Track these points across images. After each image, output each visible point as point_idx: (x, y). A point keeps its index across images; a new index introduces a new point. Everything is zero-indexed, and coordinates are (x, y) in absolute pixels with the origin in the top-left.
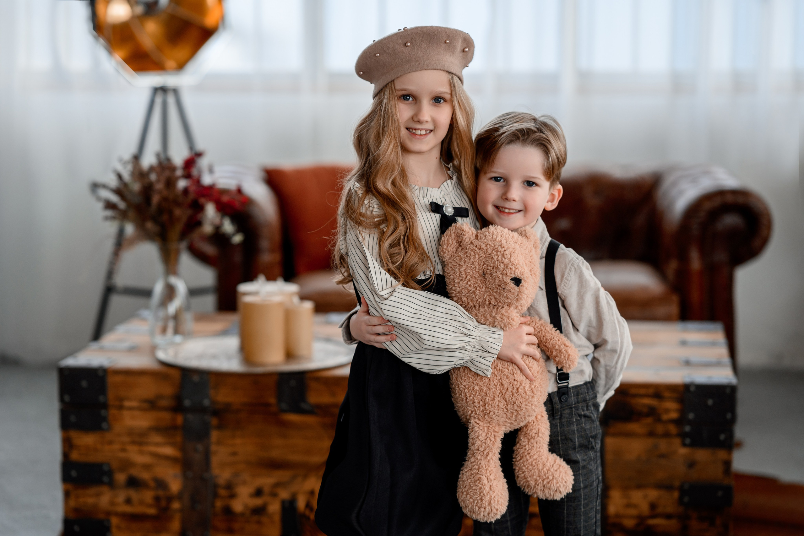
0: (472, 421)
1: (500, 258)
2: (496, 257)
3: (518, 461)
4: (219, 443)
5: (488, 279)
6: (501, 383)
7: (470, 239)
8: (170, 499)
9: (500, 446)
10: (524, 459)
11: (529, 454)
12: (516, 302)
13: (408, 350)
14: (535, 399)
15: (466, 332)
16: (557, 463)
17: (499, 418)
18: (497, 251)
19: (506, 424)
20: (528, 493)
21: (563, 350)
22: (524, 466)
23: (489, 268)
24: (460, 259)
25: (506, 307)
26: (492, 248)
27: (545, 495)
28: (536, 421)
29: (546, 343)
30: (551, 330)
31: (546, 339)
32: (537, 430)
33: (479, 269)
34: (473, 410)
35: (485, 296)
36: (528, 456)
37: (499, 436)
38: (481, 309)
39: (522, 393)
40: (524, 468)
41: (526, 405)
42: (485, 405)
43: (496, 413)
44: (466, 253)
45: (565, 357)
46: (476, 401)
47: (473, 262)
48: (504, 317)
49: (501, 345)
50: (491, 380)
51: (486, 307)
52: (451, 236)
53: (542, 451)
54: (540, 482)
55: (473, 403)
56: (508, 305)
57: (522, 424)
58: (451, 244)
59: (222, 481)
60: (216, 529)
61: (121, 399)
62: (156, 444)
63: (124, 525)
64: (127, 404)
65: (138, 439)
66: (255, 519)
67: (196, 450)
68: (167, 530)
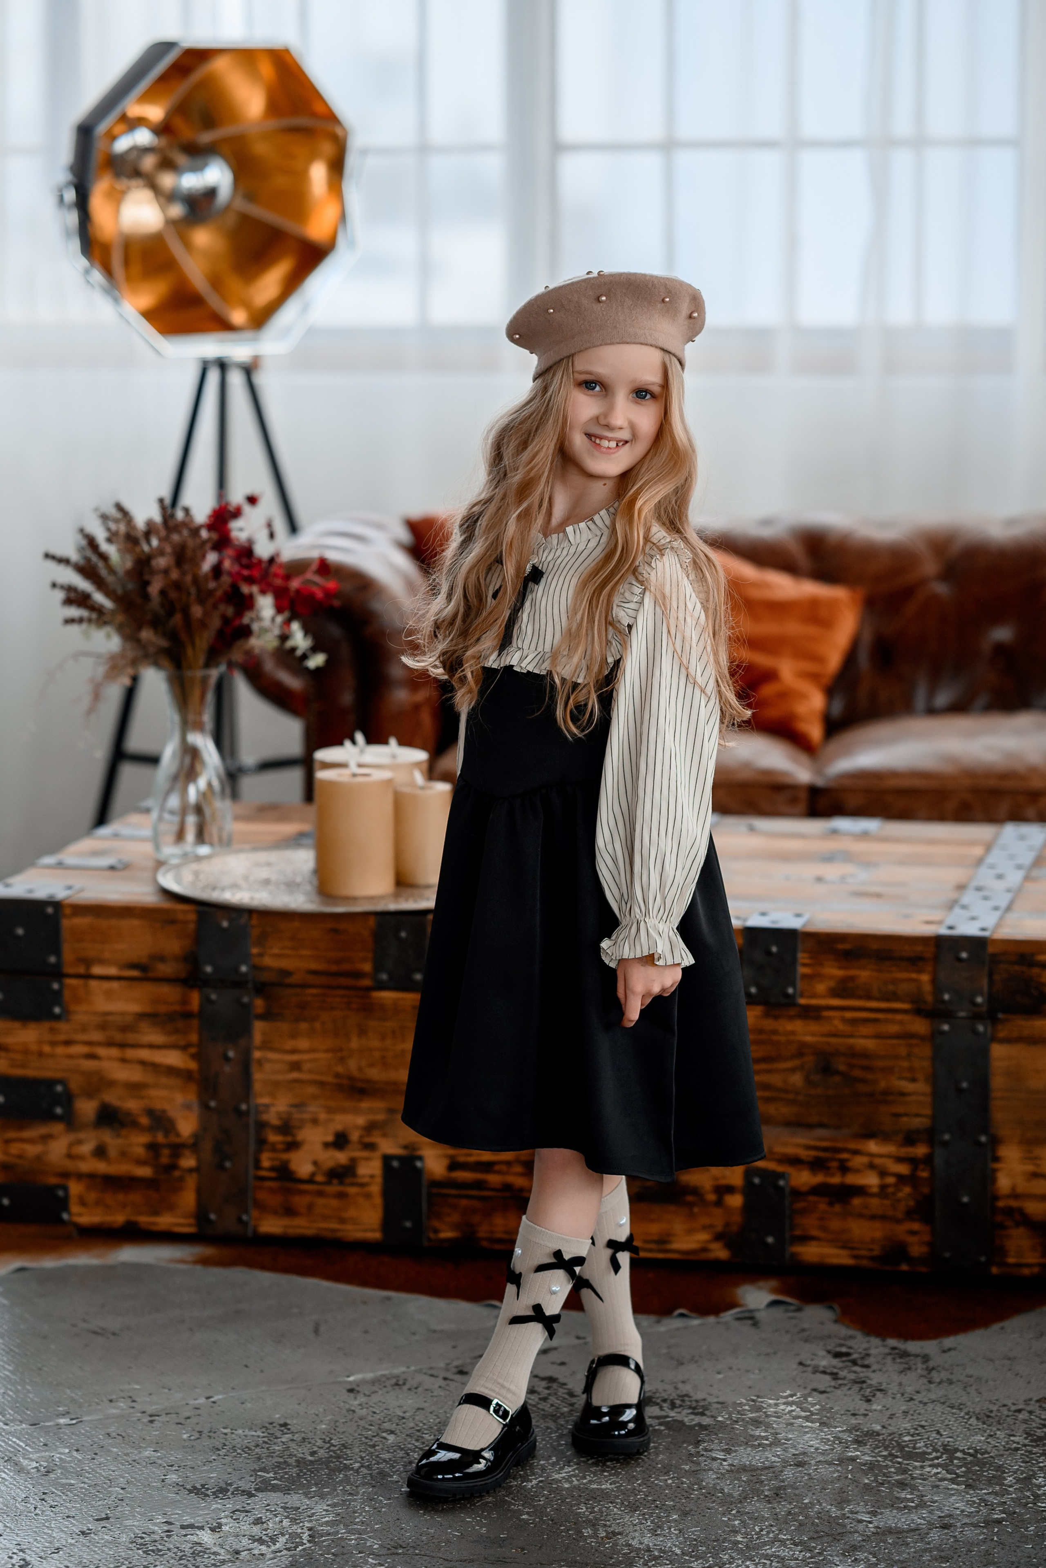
4: (266, 1046)
8: (177, 1149)
59: (272, 1117)
60: (262, 1207)
61: (88, 962)
62: (151, 1046)
63: (92, 1196)
64: (97, 970)
65: (118, 1037)
66: (334, 1188)
67: (227, 1059)
68: (171, 1208)
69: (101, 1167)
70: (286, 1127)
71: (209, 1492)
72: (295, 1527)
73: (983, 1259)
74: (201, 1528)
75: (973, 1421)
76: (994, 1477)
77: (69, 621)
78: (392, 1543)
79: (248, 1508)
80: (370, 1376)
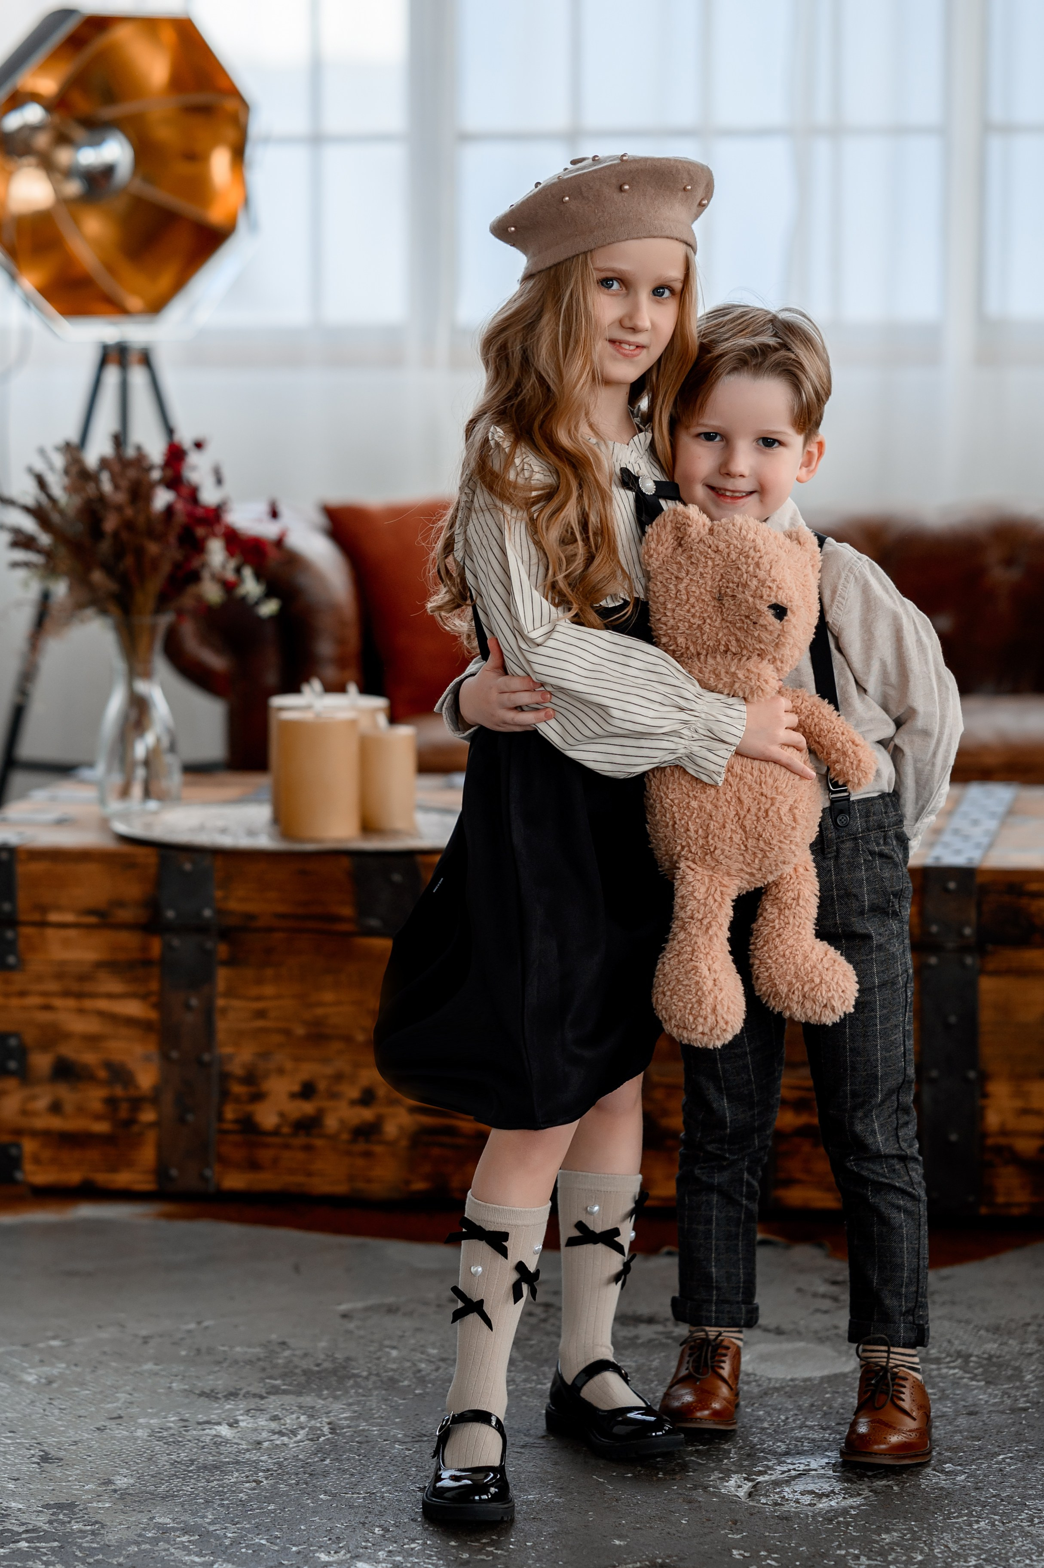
0: (682, 865)
1: (751, 569)
2: (745, 566)
3: (759, 949)
4: (230, 993)
5: (726, 605)
6: (739, 798)
7: (699, 533)
8: (137, 1103)
9: (731, 913)
10: (771, 945)
11: (779, 936)
12: (775, 650)
13: (578, 736)
14: (798, 833)
15: (683, 703)
16: (829, 956)
17: (730, 862)
18: (747, 557)
19: (742, 875)
20: (774, 1008)
21: (850, 752)
22: (770, 957)
23: (731, 585)
24: (678, 568)
25: (755, 658)
26: (738, 550)
27: (805, 1013)
28: (794, 876)
29: (819, 737)
30: (830, 715)
31: (821, 730)
32: (796, 893)
33: (712, 587)
34: (684, 844)
35: (720, 635)
36: (777, 940)
37: (729, 895)
38: (710, 661)
39: (774, 819)
40: (769, 961)
41: (780, 842)
42: (707, 837)
43: (726, 852)
44: (690, 557)
45: (852, 763)
46: (692, 827)
47: (701, 574)
48: (752, 676)
49: (744, 729)
50: (721, 791)
51: (718, 656)
52: (665, 527)
53: (803, 932)
54: (798, 988)
55: (685, 832)
56: (759, 655)
57: (771, 878)
58: (664, 540)
59: (236, 1068)
60: (223, 1161)
61: (43, 909)
62: (110, 996)
63: (46, 1154)
64: (54, 917)
65: (75, 987)
66: (301, 1140)
67: (188, 1007)
68: (129, 1164)
69: (56, 1123)
70: (251, 1078)
71: (219, 1396)
72: (313, 1422)
73: (971, 1199)
74: (219, 1424)
75: (982, 1332)
76: (1012, 1375)
77: (15, 565)
78: (415, 1433)
79: (262, 1407)
80: (360, 1305)
